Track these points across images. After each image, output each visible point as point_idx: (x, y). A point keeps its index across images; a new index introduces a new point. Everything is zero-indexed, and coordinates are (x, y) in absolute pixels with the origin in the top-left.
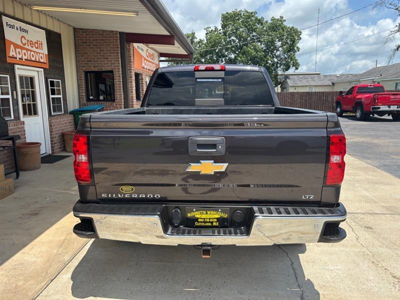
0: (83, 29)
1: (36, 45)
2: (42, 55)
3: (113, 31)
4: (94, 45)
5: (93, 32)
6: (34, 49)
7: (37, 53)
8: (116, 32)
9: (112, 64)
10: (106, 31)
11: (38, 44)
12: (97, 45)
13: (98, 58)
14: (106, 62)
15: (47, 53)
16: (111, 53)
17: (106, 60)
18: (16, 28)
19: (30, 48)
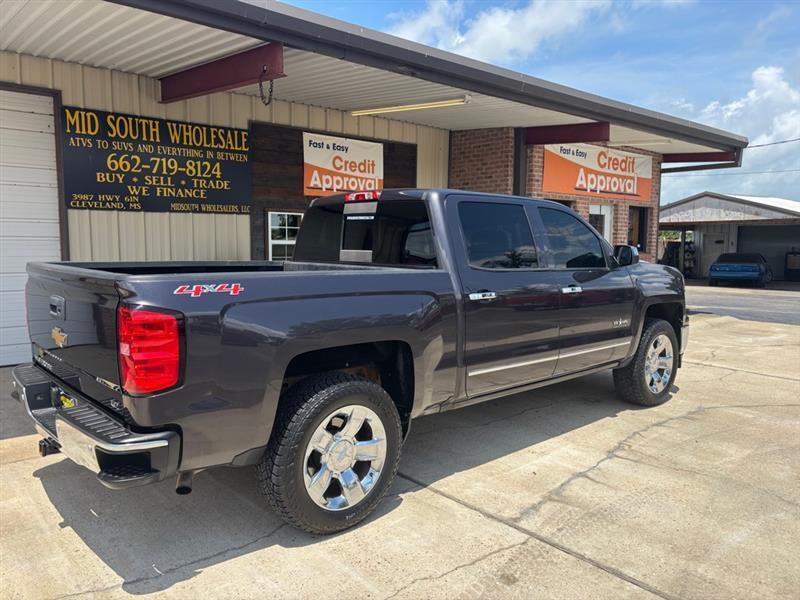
0: (461, 131)
1: (362, 168)
2: (373, 182)
3: (502, 129)
4: (475, 156)
5: (474, 134)
6: (357, 173)
7: (362, 179)
8: (508, 128)
9: (496, 186)
10: (491, 130)
11: (367, 166)
12: (478, 156)
13: (478, 178)
14: (488, 184)
15: (382, 178)
16: (498, 167)
17: (489, 180)
18: (325, 146)
19: (349, 172)
